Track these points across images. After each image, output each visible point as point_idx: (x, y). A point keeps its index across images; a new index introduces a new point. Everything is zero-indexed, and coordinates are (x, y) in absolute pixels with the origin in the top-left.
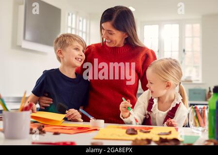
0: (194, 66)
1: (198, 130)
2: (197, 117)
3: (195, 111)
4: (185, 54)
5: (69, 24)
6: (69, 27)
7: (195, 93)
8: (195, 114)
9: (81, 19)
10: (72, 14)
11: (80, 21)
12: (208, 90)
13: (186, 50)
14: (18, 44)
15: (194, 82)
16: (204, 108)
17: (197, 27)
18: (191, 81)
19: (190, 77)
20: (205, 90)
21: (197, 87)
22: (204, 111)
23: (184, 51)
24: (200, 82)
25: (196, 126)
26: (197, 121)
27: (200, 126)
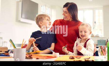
0: (100, 30)
1: (102, 57)
2: (102, 51)
3: (101, 48)
4: (96, 24)
5: (42, 11)
6: (42, 12)
7: (100, 42)
8: (101, 50)
9: (47, 8)
10: (43, 6)
11: (47, 9)
12: (107, 40)
13: (96, 22)
14: (19, 20)
15: (100, 37)
16: (105, 47)
17: (101, 11)
18: (99, 36)
19: (98, 35)
20: (105, 41)
21: (102, 39)
22: (105, 48)
23: (95, 22)
24: (103, 37)
25: (101, 55)
26: (102, 53)
27: (103, 55)
